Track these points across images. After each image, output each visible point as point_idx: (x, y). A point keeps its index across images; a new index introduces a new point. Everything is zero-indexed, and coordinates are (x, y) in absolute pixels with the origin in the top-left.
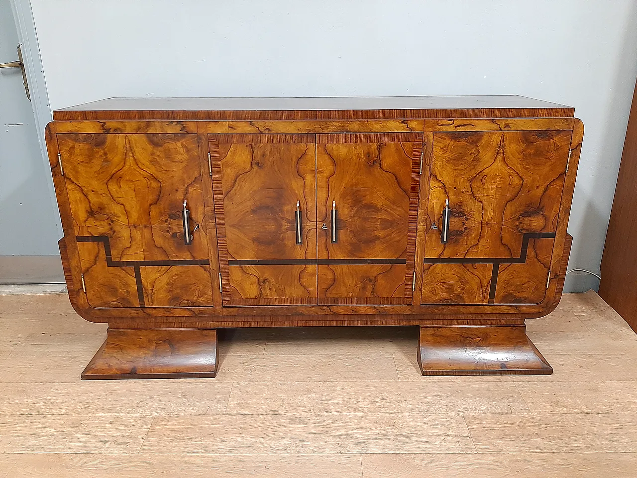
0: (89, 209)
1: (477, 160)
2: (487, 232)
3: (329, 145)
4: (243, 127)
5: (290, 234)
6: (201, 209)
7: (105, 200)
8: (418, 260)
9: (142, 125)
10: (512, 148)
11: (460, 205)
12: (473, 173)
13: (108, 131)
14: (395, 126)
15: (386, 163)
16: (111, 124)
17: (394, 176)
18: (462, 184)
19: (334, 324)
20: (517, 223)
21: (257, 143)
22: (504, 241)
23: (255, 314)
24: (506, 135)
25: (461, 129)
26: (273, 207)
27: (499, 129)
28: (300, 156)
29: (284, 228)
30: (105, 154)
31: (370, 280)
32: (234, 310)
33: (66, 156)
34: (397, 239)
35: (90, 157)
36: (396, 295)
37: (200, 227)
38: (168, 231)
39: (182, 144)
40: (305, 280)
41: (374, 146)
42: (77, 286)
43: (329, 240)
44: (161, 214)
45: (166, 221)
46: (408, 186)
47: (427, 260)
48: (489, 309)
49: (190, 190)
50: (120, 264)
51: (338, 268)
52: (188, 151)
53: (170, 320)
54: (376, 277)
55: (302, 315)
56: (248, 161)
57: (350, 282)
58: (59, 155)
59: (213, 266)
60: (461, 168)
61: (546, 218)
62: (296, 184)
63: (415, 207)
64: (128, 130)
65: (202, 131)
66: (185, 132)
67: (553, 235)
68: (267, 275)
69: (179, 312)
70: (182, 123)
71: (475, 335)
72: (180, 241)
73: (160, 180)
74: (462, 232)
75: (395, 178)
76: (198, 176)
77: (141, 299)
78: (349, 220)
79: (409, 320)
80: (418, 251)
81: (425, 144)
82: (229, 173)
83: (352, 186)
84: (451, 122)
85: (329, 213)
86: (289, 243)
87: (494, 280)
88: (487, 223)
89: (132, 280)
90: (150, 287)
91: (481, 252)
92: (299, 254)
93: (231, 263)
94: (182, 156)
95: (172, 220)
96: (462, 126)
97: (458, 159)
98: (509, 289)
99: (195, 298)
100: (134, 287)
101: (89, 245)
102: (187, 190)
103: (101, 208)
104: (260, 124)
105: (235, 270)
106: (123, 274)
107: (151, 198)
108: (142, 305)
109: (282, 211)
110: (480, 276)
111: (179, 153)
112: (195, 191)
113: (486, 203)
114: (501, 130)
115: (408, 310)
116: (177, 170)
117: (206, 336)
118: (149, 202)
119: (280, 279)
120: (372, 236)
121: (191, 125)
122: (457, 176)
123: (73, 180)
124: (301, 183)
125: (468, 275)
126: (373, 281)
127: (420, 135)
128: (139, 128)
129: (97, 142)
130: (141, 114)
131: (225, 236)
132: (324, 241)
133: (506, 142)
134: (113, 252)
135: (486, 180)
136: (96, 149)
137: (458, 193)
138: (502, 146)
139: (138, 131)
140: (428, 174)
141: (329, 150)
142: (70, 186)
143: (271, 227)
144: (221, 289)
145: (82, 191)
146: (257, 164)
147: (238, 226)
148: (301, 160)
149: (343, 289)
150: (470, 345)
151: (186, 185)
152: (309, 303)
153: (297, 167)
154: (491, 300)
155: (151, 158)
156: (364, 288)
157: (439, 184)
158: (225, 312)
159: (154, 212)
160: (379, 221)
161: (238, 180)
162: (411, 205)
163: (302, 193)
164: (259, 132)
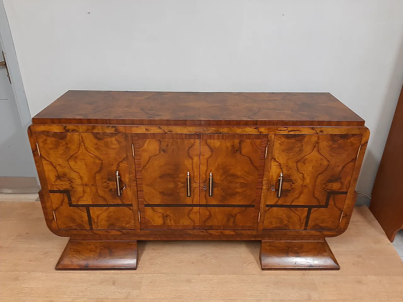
0: (57, 175)
1: (301, 151)
2: (306, 191)
3: (209, 141)
4: (154, 130)
5: (183, 190)
6: (127, 176)
7: (67, 170)
8: (262, 205)
9: (90, 128)
10: (324, 144)
11: (289, 176)
12: (299, 158)
13: (68, 131)
14: (250, 130)
15: (244, 151)
16: (70, 127)
17: (248, 158)
18: (292, 164)
19: (209, 239)
20: (324, 186)
21: (163, 138)
22: (316, 196)
23: (160, 234)
24: (320, 137)
25: (292, 133)
26: (172, 175)
27: (316, 133)
28: (190, 146)
29: (179, 187)
30: (67, 144)
31: (232, 216)
32: (148, 232)
33: (41, 144)
34: (250, 193)
35: (57, 146)
36: (248, 224)
37: (127, 186)
38: (106, 188)
39: (115, 138)
40: (192, 216)
41: (237, 141)
42: (51, 218)
43: (207, 194)
44: (102, 178)
45: (106, 182)
46: (257, 164)
47: (267, 206)
48: (304, 232)
49: (121, 164)
50: (77, 206)
51: (213, 209)
52: (119, 142)
53: (109, 236)
54: (236, 215)
55: (190, 234)
56: (158, 148)
57: (220, 216)
58: (37, 144)
59: (135, 207)
60: (291, 154)
61: (342, 183)
62: (187, 163)
63: (262, 176)
64: (81, 130)
65: (128, 132)
66: (117, 132)
67: (346, 193)
68: (168, 213)
69: (113, 232)
70: (115, 127)
71: (295, 246)
72: (114, 193)
73: (101, 159)
74: (290, 191)
75: (249, 159)
76: (126, 157)
77: (91, 225)
78: (220, 182)
79: (255, 238)
80: (263, 200)
81: (269, 141)
82: (145, 156)
83: (222, 163)
84: (286, 129)
85: (208, 179)
86: (183, 195)
87: (308, 217)
88: (306, 186)
89: (85, 215)
90: (96, 219)
91: (301, 201)
92: (189, 201)
93: (146, 206)
94: (116, 146)
95: (109, 182)
96: (293, 131)
97: (289, 150)
98: (317, 222)
99: (124, 225)
100: (86, 218)
101: (57, 195)
102: (118, 165)
103: (64, 175)
104: (166, 128)
105: (149, 211)
106: (79, 211)
107: (96, 169)
108: (91, 229)
109: (178, 177)
110: (300, 215)
111: (114, 144)
112: (123, 165)
113: (305, 175)
114: (318, 134)
115: (254, 233)
116: (112, 154)
117: (131, 245)
118: (95, 171)
119: (176, 214)
120: (234, 191)
121: (121, 128)
122: (288, 159)
123: (47, 159)
124: (190, 161)
125: (292, 214)
126: (234, 216)
127: (267, 136)
128: (88, 130)
129: (61, 137)
130: (89, 121)
131: (142, 191)
132: (204, 194)
133: (320, 141)
134: (73, 199)
135: (306, 162)
136: (60, 141)
137: (289, 168)
138: (317, 143)
139: (87, 131)
140: (270, 158)
141: (208, 143)
142: (44, 162)
143: (171, 185)
144: (140, 220)
145: (52, 164)
146: (163, 150)
147: (150, 185)
148: (190, 148)
149: (215, 221)
150: (292, 252)
151: (118, 162)
152: (194, 228)
153: (188, 153)
154: (305, 228)
155: (96, 147)
156: (228, 220)
157: (277, 164)
158: (142, 233)
159: (98, 177)
160: (239, 183)
161: (151, 159)
162: (259, 175)
163: (191, 167)
164: (164, 133)
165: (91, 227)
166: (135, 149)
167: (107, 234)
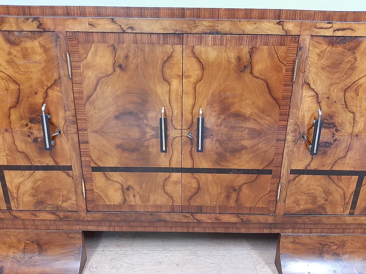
1: (353, 68)
2: (356, 144)
3: (197, 48)
4: (104, 25)
5: (155, 142)
6: (61, 114)
8: (284, 171)
11: (331, 116)
12: (348, 82)
14: (269, 27)
15: (259, 67)
18: (336, 94)
19: (197, 230)
21: (120, 42)
23: (118, 219)
25: (340, 34)
26: (136, 114)
28: (165, 59)
29: (148, 136)
31: (235, 190)
32: (98, 216)
34: (265, 149)
36: (260, 205)
37: (62, 132)
38: (29, 136)
39: (39, 42)
40: (169, 188)
41: (245, 49)
43: (194, 149)
44: (21, 118)
45: (27, 125)
46: (279, 95)
47: (293, 172)
48: (349, 219)
49: (50, 92)
51: (203, 176)
52: (46, 50)
53: (37, 223)
54: (240, 187)
55: (165, 221)
56: (110, 62)
57: (214, 190)
59: (76, 171)
60: (336, 76)
62: (161, 90)
63: (285, 116)
65: (60, 28)
66: (42, 30)
68: (131, 182)
69: (45, 216)
70: (39, 19)
71: (333, 242)
72: (41, 146)
73: (18, 82)
74: (331, 144)
75: (266, 85)
76: (58, 78)
77: (8, 201)
79: (271, 228)
80: (285, 162)
81: (300, 48)
83: (220, 92)
84: (330, 26)
85: (195, 120)
86: (154, 150)
87: (357, 193)
88: (357, 136)
90: (15, 191)
91: (348, 164)
92: (163, 161)
93: (94, 169)
94: (40, 56)
95: (32, 125)
96: (341, 30)
97: (333, 67)
99: (60, 203)
102: (46, 93)
104: (123, 21)
105: (98, 177)
107: (10, 100)
108: (9, 209)
109: (146, 118)
110: (344, 188)
112: (54, 94)
113: (358, 115)
115: (270, 220)
116: (35, 72)
117: (72, 238)
118: (9, 105)
119: (144, 186)
120: (239, 145)
121: (48, 22)
122: (331, 85)
124: (166, 88)
125: (333, 187)
126: (237, 190)
127: (296, 38)
131: (87, 143)
132: (189, 150)
135: (360, 90)
137: (331, 103)
140: (301, 82)
141: (197, 52)
143: (135, 133)
144: (84, 195)
146: (120, 66)
147: (100, 132)
148: (167, 64)
149: (207, 198)
150: (328, 252)
151: (45, 88)
152: (173, 210)
153: (162, 71)
154: (352, 211)
155: (8, 58)
156: (228, 197)
157: (312, 93)
158: (89, 217)
159: (14, 116)
160: (247, 130)
161: (100, 83)
162: (281, 114)
163: (167, 99)
164: (121, 31)
165: (9, 205)
166: (72, 64)
167: (33, 218)
